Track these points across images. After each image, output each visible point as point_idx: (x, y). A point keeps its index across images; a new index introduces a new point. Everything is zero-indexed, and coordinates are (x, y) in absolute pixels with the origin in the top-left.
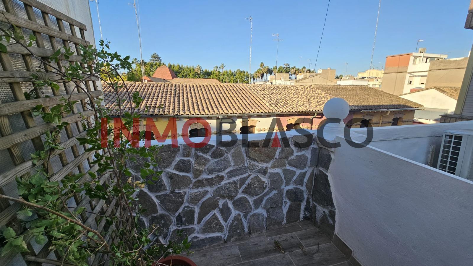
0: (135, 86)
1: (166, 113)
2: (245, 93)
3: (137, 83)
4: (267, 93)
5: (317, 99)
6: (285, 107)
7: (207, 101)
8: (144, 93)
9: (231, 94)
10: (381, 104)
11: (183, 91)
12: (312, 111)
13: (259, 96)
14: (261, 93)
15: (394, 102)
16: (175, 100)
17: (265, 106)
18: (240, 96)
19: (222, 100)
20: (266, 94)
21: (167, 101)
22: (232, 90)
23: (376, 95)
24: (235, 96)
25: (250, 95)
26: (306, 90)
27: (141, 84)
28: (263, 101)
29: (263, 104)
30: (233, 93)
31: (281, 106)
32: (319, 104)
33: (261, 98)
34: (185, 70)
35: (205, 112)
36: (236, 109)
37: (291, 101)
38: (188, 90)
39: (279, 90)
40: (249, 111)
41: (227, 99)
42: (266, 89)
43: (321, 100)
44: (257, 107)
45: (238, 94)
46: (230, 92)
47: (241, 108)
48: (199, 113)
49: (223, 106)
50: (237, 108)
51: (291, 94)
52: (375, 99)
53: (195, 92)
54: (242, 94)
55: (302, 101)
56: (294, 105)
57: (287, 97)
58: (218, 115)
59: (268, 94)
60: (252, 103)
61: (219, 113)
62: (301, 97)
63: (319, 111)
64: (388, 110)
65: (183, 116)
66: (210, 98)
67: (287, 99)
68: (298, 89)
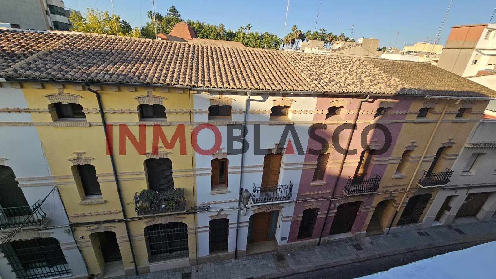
0: (144, 43)
1: (181, 83)
2: (279, 62)
3: (148, 40)
4: (307, 64)
5: (370, 77)
6: (330, 84)
7: (233, 70)
8: (155, 53)
9: (262, 63)
10: (450, 89)
11: (203, 54)
12: (365, 92)
13: (297, 68)
14: (300, 64)
15: (466, 89)
16: (192, 66)
17: (305, 82)
18: (273, 66)
19: (251, 70)
20: (305, 65)
21: (183, 67)
22: (264, 58)
23: (442, 76)
24: (267, 66)
25: (286, 65)
26: (356, 64)
27: (152, 42)
28: (303, 74)
29: (302, 78)
30: (265, 62)
31: (325, 84)
32: (373, 83)
33: (300, 71)
34: (206, 29)
35: (229, 85)
36: (268, 83)
37: (337, 78)
38: (210, 54)
39: (321, 61)
40: (285, 88)
41: (257, 69)
42: (305, 59)
43: (375, 78)
44: (295, 82)
45: (271, 63)
46: (261, 60)
47: (275, 83)
48: (222, 86)
49: (252, 79)
50: (270, 83)
51: (336, 68)
52: (441, 81)
53: (217, 57)
54: (276, 64)
55: (352, 78)
56: (341, 84)
57: (332, 71)
58: (246, 90)
59: (309, 65)
60: (288, 77)
61: (247, 87)
62: (349, 72)
63: (372, 93)
64: (458, 98)
65: (201, 88)
66: (237, 67)
67: (332, 74)
68: (344, 62)
